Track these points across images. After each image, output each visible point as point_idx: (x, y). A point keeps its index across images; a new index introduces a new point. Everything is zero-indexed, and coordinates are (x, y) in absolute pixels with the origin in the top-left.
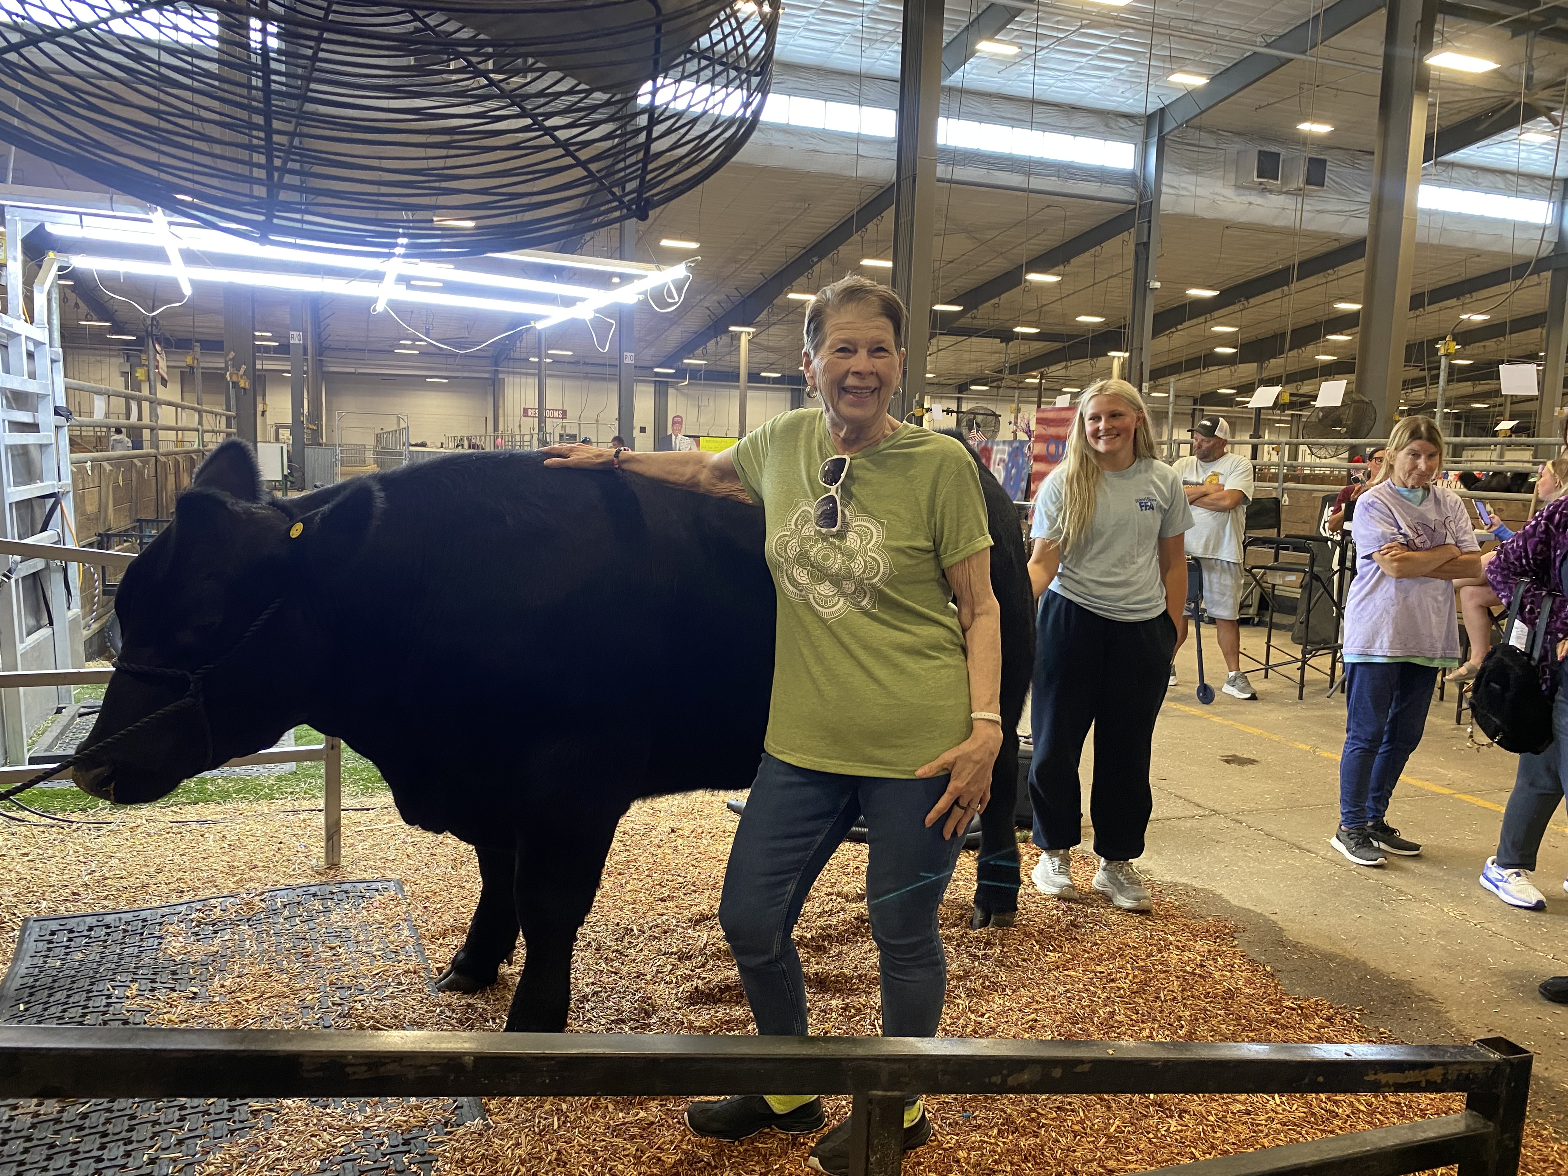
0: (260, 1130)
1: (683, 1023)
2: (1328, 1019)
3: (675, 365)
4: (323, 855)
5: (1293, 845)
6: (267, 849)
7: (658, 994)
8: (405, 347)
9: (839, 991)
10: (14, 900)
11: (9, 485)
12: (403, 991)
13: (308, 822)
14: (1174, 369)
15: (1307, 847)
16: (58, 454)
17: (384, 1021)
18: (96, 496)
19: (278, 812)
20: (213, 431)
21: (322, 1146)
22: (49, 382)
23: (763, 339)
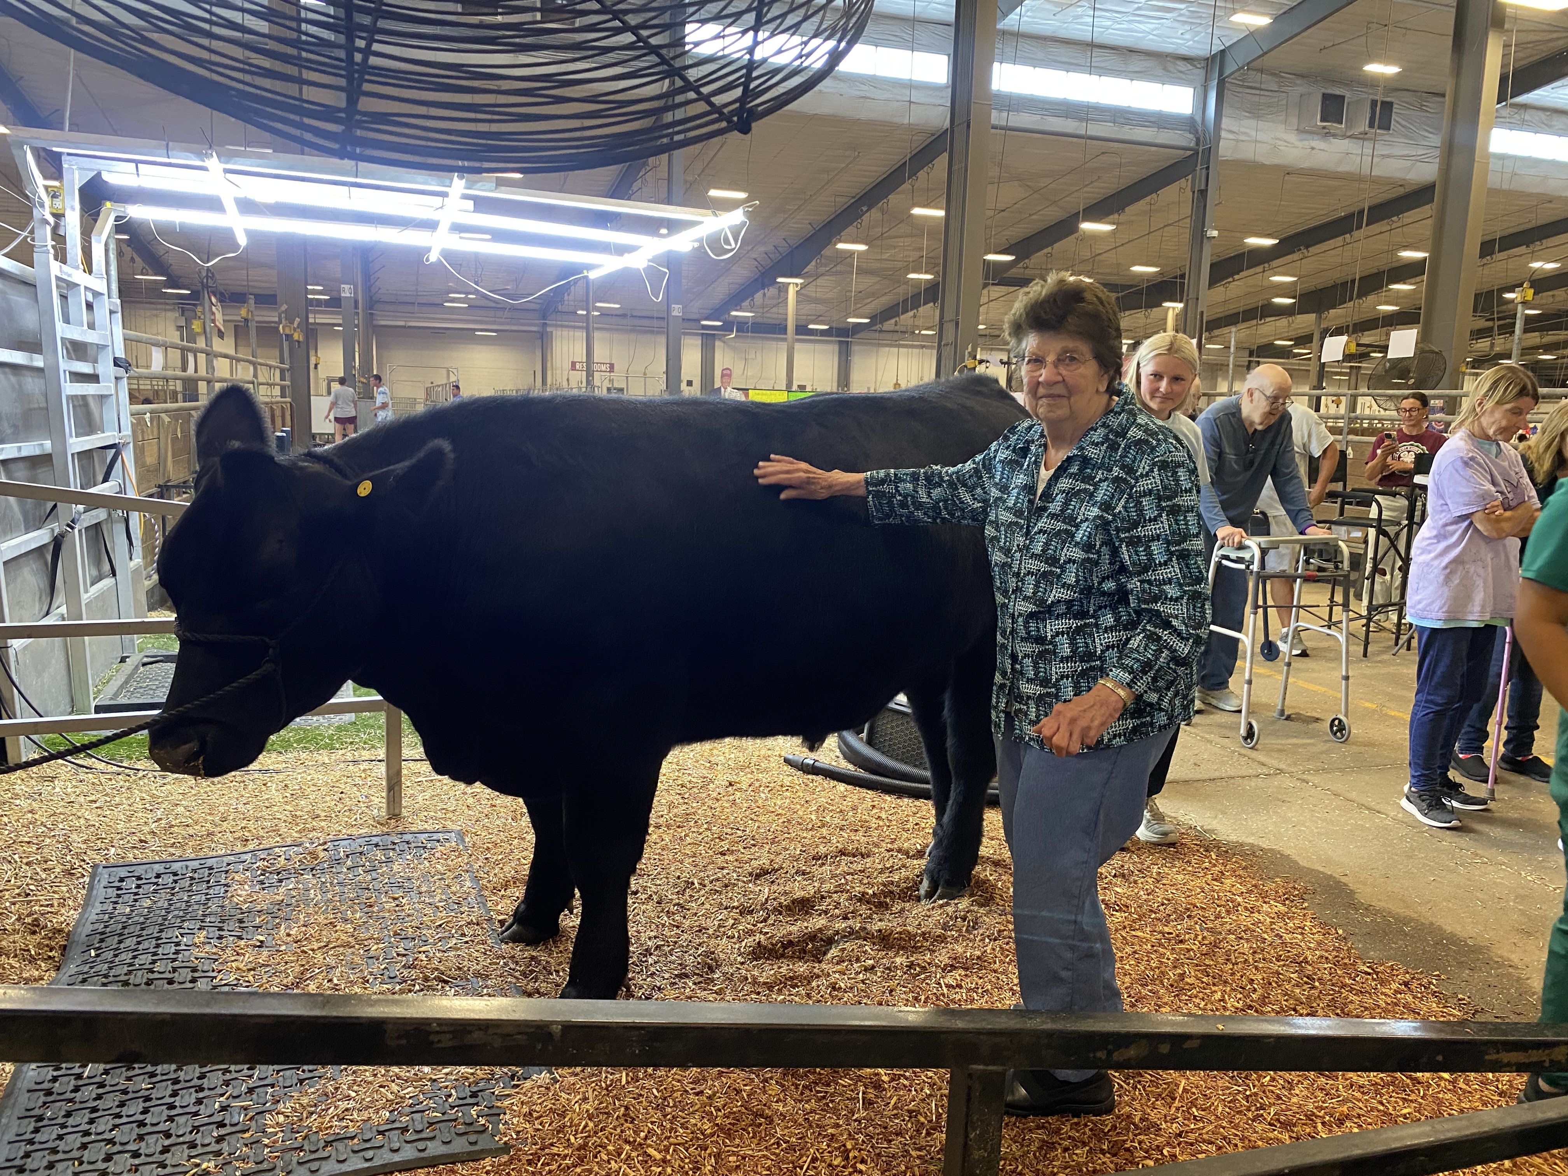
0: (329, 1079)
1: (747, 979)
2: (1406, 984)
3: (722, 318)
4: (385, 805)
5: (1361, 806)
6: (328, 798)
7: (720, 949)
8: (453, 300)
9: (903, 948)
10: (84, 846)
11: (71, 436)
12: (467, 942)
13: (368, 773)
14: (1231, 319)
15: (1377, 808)
16: (118, 405)
17: (449, 973)
18: (155, 448)
19: (337, 762)
20: (268, 384)
21: (391, 1097)
22: (108, 333)
23: (811, 291)
